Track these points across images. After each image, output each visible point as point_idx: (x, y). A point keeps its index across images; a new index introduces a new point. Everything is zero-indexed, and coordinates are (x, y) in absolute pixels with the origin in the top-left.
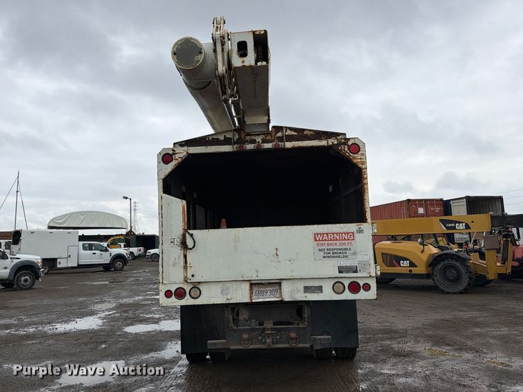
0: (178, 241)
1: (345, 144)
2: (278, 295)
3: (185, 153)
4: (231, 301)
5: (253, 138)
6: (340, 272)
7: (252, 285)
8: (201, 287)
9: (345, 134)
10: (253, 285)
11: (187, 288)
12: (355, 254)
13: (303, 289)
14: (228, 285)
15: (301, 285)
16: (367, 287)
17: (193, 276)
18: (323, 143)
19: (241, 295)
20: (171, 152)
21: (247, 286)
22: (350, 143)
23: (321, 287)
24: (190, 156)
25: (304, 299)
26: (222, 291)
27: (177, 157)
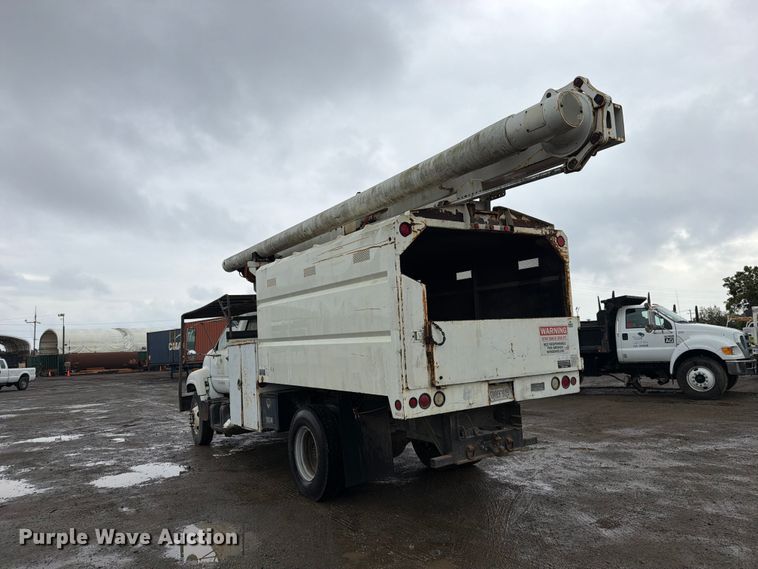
0: (420, 335)
1: (555, 235)
2: (511, 395)
3: (424, 226)
4: (474, 406)
5: (481, 217)
6: (560, 367)
7: (489, 385)
8: (445, 392)
9: (552, 225)
10: (492, 385)
11: (432, 393)
12: (568, 348)
13: (530, 387)
14: (470, 387)
15: (528, 383)
16: (574, 381)
17: (441, 378)
18: (538, 232)
19: (481, 399)
20: (409, 222)
21: (485, 387)
22: (558, 235)
23: (543, 383)
24: (428, 230)
25: (531, 398)
26: (465, 394)
27: (416, 229)
